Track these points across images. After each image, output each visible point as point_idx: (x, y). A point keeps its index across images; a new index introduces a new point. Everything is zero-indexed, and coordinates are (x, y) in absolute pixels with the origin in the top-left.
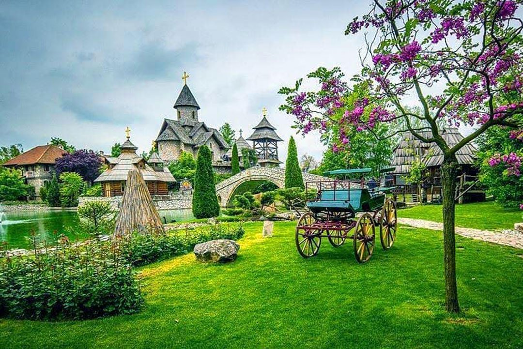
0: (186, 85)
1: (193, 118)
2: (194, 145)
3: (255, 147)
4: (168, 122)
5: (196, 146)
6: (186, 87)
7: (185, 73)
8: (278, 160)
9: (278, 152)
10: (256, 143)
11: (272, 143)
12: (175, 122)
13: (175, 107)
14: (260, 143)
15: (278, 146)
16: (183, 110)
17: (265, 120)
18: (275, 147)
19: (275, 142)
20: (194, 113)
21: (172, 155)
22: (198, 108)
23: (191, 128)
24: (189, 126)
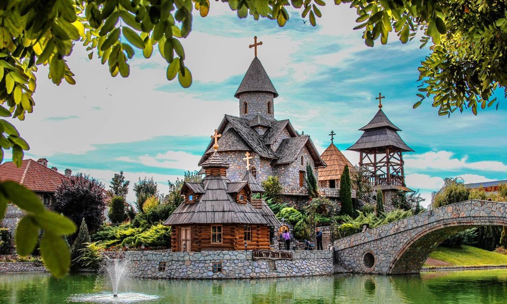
1: (269, 112)
2: (277, 160)
4: (230, 119)
6: (256, 62)
7: (256, 37)
8: (404, 185)
9: (405, 172)
12: (240, 121)
13: (238, 95)
15: (404, 160)
16: (252, 100)
17: (380, 114)
19: (398, 153)
20: (270, 105)
21: (237, 176)
22: (275, 95)
23: (265, 130)
24: (264, 127)
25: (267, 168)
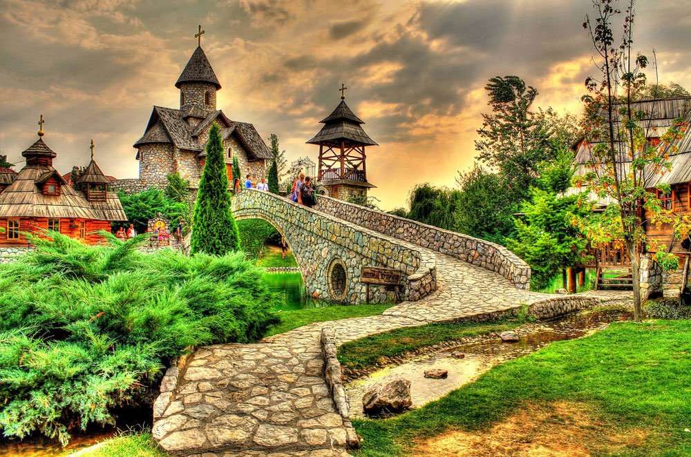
0: (199, 47)
1: (207, 102)
2: (200, 152)
3: (323, 156)
4: (159, 111)
5: (201, 154)
6: (199, 51)
7: (200, 27)
8: (365, 181)
10: (325, 148)
11: (356, 148)
12: (171, 112)
13: (178, 85)
14: (333, 149)
15: (366, 153)
16: (191, 90)
17: (343, 105)
18: (361, 156)
19: (361, 148)
20: (208, 95)
21: (158, 170)
22: (218, 87)
23: (199, 121)
24: (197, 118)
25: (190, 160)
